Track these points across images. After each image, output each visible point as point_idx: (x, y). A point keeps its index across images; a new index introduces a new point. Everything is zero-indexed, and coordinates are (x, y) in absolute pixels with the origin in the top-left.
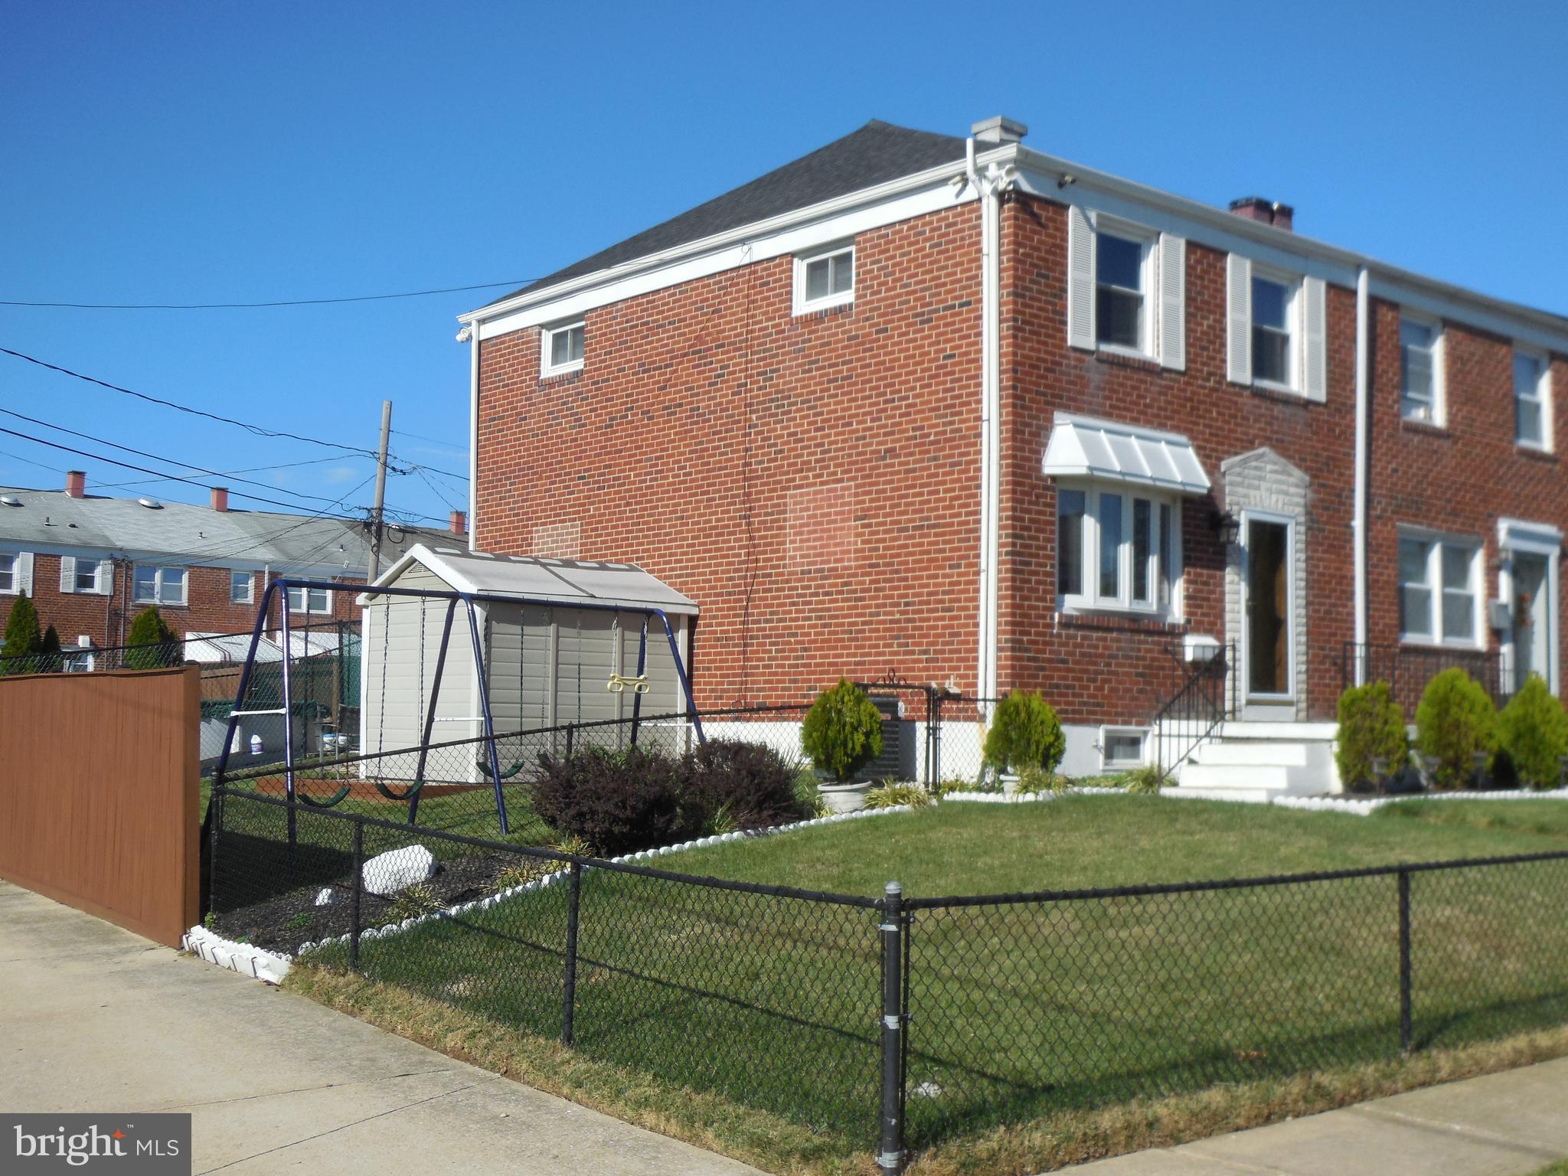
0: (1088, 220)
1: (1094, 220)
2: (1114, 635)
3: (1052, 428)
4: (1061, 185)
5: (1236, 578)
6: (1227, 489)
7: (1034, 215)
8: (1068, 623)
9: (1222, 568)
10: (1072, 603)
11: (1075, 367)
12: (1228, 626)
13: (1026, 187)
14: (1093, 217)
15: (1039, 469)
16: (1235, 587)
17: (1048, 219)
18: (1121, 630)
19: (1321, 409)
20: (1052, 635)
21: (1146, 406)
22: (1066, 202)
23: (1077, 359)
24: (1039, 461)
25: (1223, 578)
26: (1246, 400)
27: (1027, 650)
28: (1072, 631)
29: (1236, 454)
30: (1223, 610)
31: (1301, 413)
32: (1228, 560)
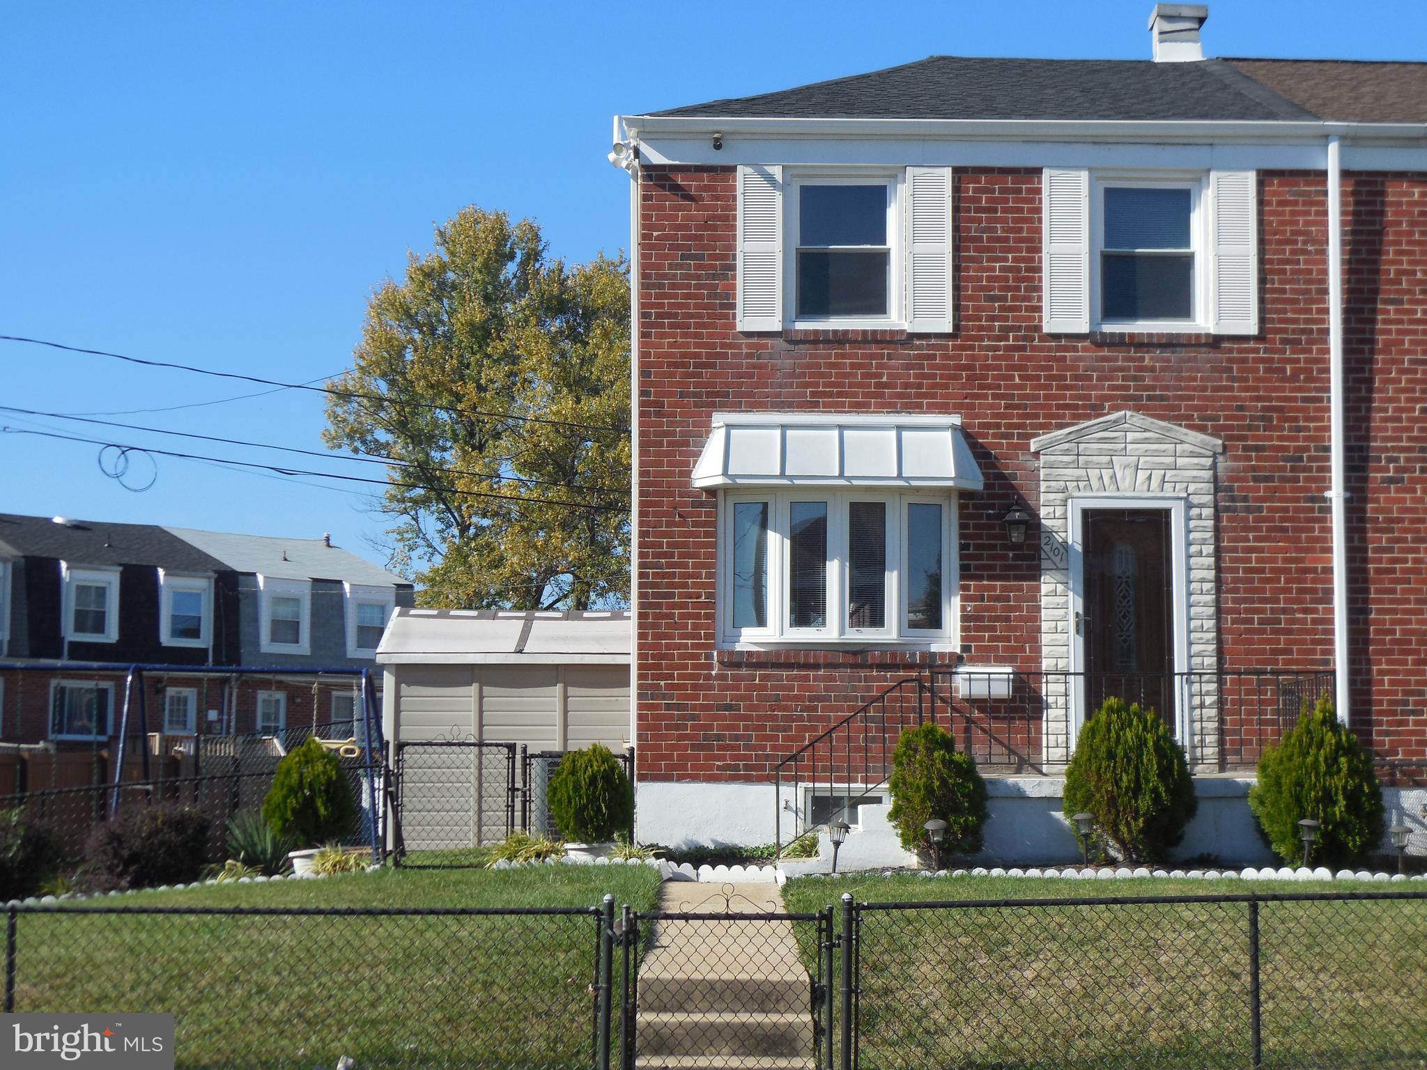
0: (770, 179)
1: (779, 177)
2: (821, 672)
3: (708, 433)
4: (718, 146)
5: (1060, 588)
6: (1042, 472)
7: (676, 188)
8: (736, 661)
9: (1037, 578)
10: (750, 639)
11: (749, 356)
12: (1045, 650)
13: (657, 158)
14: (777, 171)
15: (688, 484)
16: (1063, 599)
17: (699, 188)
18: (835, 666)
19: (1252, 345)
20: (709, 677)
21: (880, 385)
22: (732, 164)
23: (749, 346)
24: (689, 474)
25: (1038, 589)
26: (1085, 353)
27: (664, 697)
28: (744, 671)
29: (1061, 426)
30: (1039, 630)
31: (1204, 355)
32: (1044, 564)
